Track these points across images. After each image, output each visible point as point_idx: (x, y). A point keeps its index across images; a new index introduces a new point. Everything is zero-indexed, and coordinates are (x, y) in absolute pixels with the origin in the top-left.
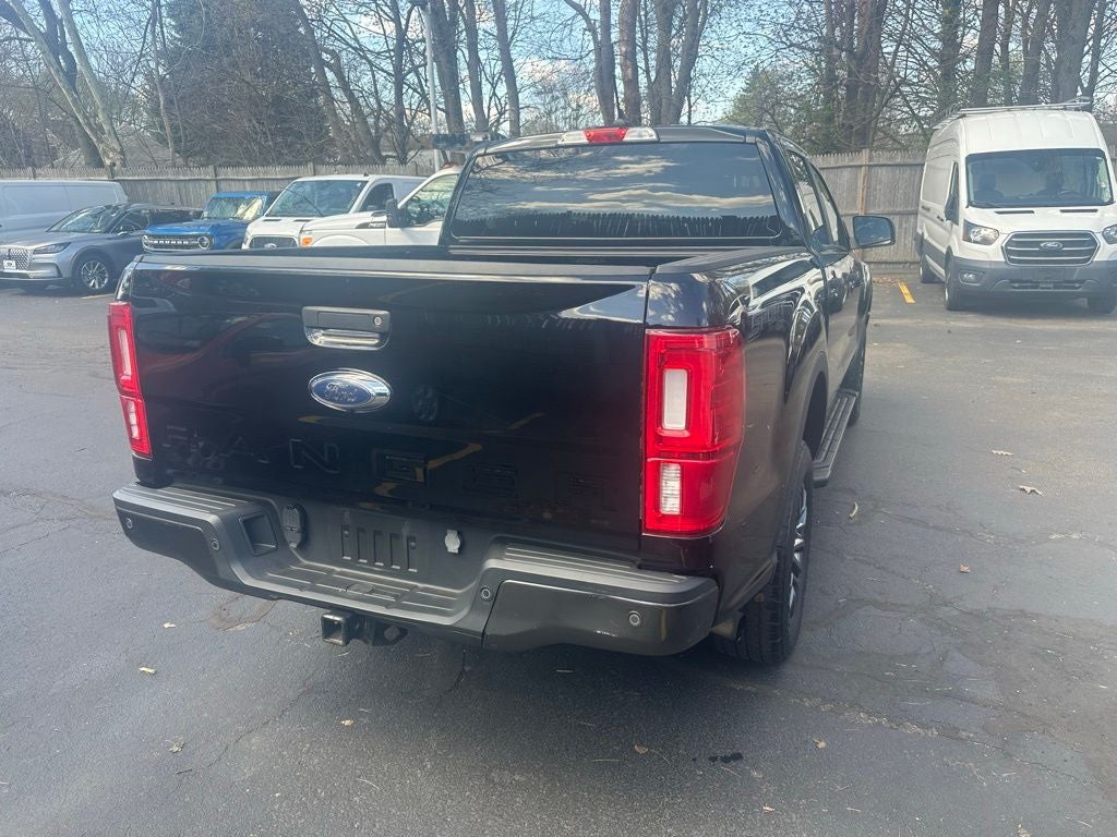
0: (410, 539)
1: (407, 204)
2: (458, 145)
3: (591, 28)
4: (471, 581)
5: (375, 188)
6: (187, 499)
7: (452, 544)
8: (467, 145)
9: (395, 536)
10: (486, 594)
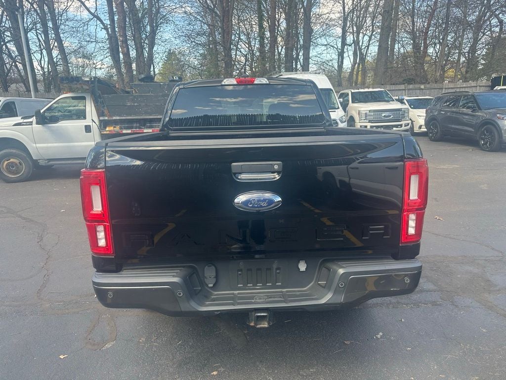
0: (277, 269)
1: (44, 112)
2: (75, 82)
3: (106, 28)
4: (312, 281)
5: (5, 104)
6: (165, 273)
7: (302, 267)
8: (80, 82)
9: (269, 269)
10: (342, 285)
